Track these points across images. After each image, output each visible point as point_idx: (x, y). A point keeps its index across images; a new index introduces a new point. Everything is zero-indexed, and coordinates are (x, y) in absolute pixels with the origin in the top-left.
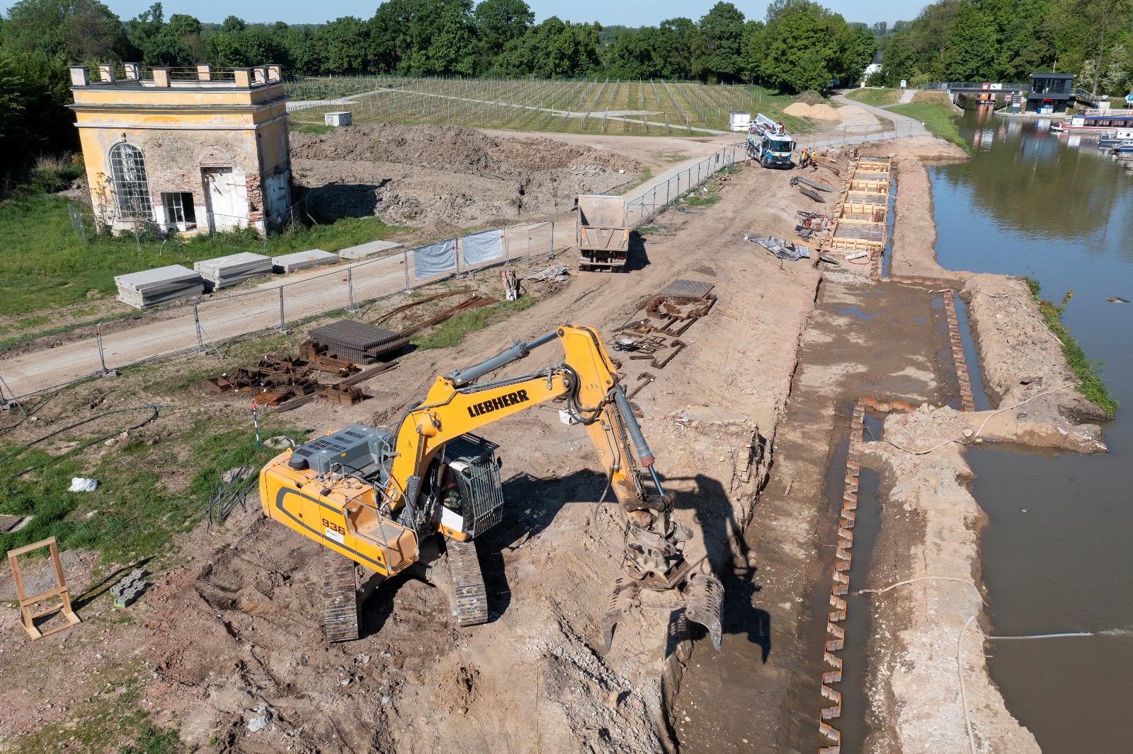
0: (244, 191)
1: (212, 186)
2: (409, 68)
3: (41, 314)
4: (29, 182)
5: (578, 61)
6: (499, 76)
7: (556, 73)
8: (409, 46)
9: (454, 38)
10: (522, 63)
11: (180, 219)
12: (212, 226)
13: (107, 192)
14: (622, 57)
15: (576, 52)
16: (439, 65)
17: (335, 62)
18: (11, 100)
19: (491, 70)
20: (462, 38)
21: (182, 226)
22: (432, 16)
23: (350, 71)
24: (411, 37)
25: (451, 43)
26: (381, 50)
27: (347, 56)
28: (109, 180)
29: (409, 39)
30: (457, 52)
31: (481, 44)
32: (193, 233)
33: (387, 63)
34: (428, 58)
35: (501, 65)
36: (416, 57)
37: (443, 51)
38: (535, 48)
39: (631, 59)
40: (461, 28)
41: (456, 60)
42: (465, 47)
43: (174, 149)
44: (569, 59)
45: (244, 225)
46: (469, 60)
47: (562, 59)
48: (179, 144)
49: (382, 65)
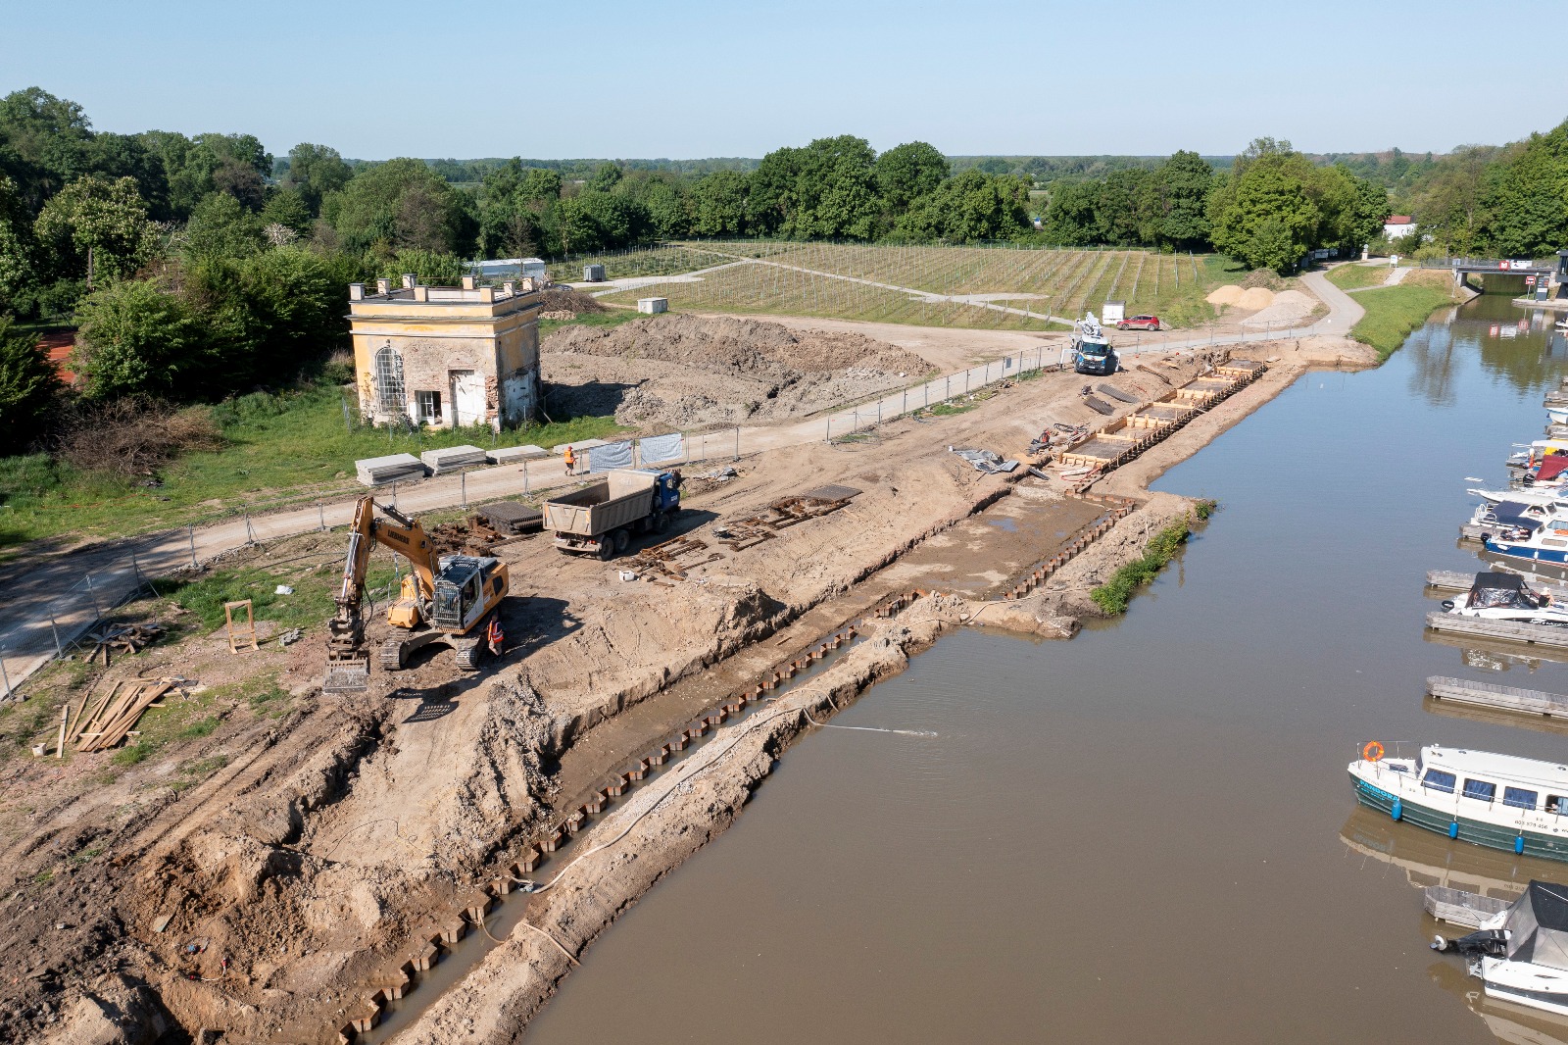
0: (483, 391)
1: (458, 386)
2: (794, 230)
3: (297, 488)
4: (321, 376)
5: (1000, 223)
6: (903, 242)
7: (971, 237)
8: (794, 204)
9: (848, 195)
10: (929, 225)
11: (430, 414)
12: (456, 422)
13: (372, 389)
14: (1056, 218)
15: (998, 211)
16: (828, 228)
17: (706, 224)
18: (317, 300)
19: (893, 233)
20: (858, 194)
21: (431, 420)
22: (823, 171)
23: (723, 234)
24: (798, 194)
25: (844, 201)
26: (761, 209)
27: (721, 217)
28: (374, 379)
29: (794, 197)
30: (852, 211)
31: (880, 202)
32: (439, 427)
33: (769, 223)
34: (816, 219)
35: (905, 227)
36: (802, 218)
37: (834, 210)
38: (947, 206)
39: (1068, 220)
40: (857, 183)
41: (849, 222)
42: (861, 206)
43: (426, 353)
44: (988, 221)
45: (482, 421)
46: (864, 222)
47: (979, 220)
48: (431, 350)
49: (762, 227)
